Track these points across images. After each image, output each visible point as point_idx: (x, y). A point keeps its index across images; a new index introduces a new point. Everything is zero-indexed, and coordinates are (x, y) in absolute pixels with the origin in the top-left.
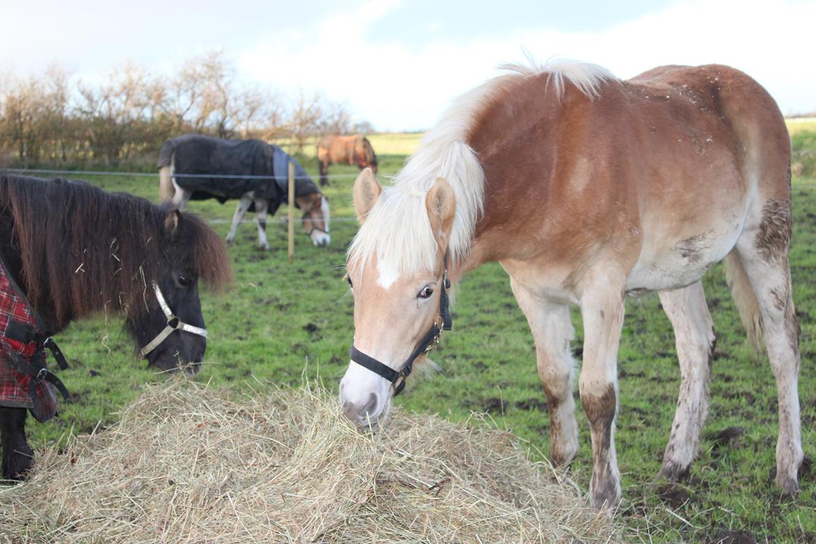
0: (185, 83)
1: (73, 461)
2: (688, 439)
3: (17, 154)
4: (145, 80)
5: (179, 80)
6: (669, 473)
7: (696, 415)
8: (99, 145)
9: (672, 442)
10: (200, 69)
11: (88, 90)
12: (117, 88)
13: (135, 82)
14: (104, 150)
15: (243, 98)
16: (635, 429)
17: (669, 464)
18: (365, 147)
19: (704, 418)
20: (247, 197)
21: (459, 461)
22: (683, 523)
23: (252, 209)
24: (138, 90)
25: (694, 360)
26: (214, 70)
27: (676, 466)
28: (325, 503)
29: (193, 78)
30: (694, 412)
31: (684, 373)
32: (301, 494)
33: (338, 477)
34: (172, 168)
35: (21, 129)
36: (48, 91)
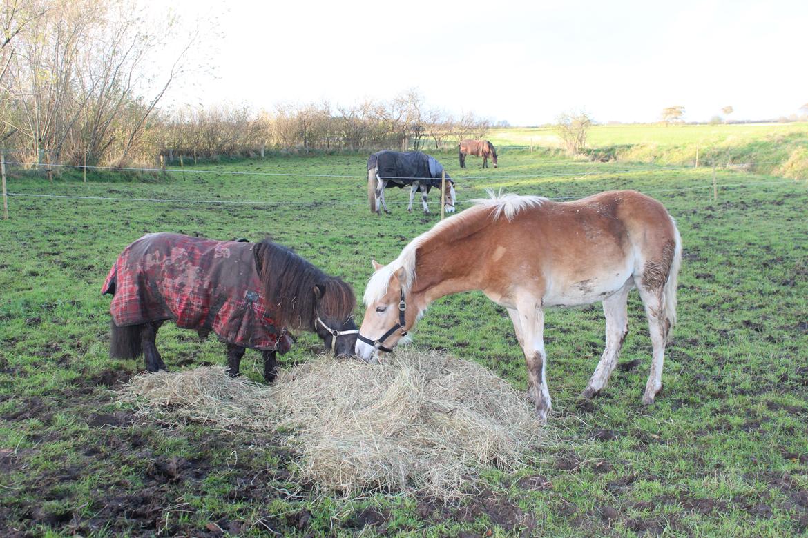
0: (396, 105)
1: (294, 380)
2: (602, 377)
3: (303, 143)
4: (374, 103)
5: (393, 103)
6: (588, 393)
7: (609, 367)
8: (348, 139)
9: (592, 378)
10: (406, 97)
11: (342, 108)
12: (359, 107)
13: (368, 103)
14: (351, 142)
15: (429, 113)
16: (587, 358)
17: (589, 388)
18: (489, 147)
19: (613, 369)
20: (415, 184)
21: (471, 393)
22: (583, 423)
23: (419, 190)
24: (370, 109)
25: (612, 339)
26: (413, 98)
27: (592, 389)
28: (396, 418)
29: (401, 102)
30: (608, 365)
31: (607, 345)
32: (385, 414)
33: (402, 408)
34: (377, 169)
35: (305, 129)
36: (320, 109)
